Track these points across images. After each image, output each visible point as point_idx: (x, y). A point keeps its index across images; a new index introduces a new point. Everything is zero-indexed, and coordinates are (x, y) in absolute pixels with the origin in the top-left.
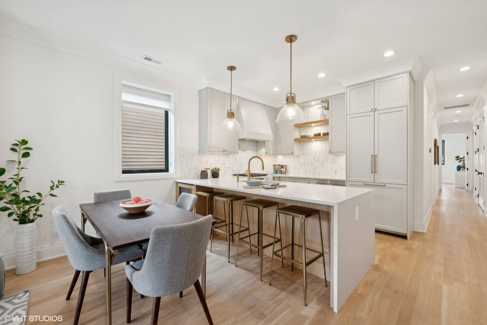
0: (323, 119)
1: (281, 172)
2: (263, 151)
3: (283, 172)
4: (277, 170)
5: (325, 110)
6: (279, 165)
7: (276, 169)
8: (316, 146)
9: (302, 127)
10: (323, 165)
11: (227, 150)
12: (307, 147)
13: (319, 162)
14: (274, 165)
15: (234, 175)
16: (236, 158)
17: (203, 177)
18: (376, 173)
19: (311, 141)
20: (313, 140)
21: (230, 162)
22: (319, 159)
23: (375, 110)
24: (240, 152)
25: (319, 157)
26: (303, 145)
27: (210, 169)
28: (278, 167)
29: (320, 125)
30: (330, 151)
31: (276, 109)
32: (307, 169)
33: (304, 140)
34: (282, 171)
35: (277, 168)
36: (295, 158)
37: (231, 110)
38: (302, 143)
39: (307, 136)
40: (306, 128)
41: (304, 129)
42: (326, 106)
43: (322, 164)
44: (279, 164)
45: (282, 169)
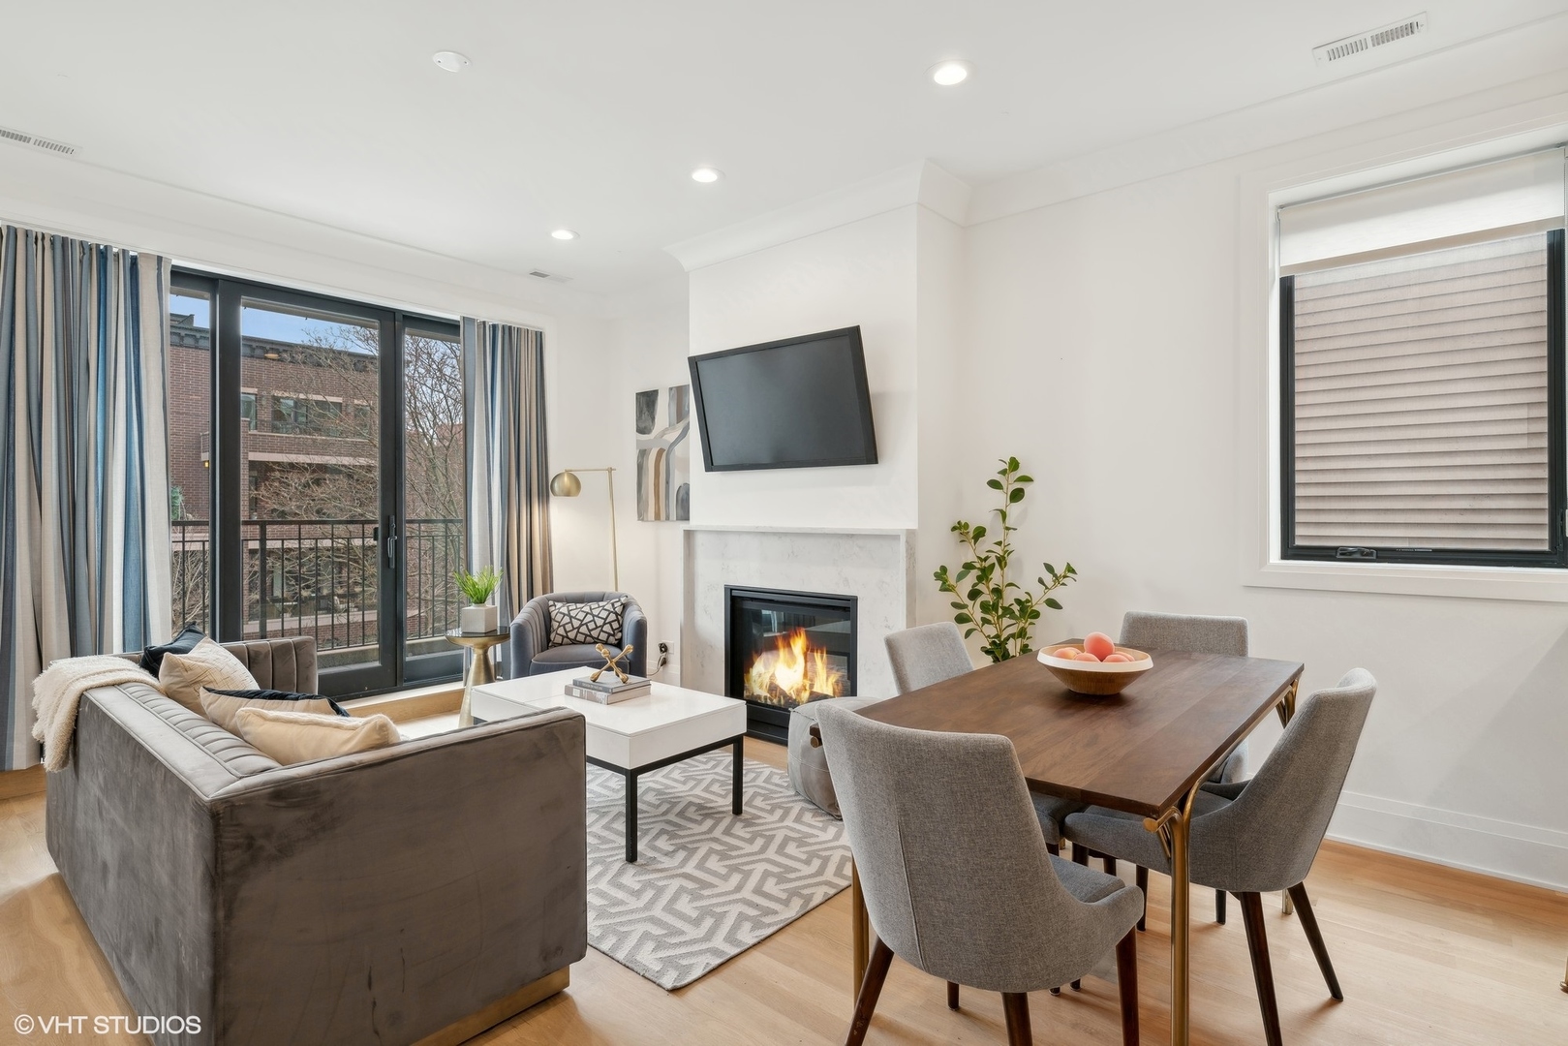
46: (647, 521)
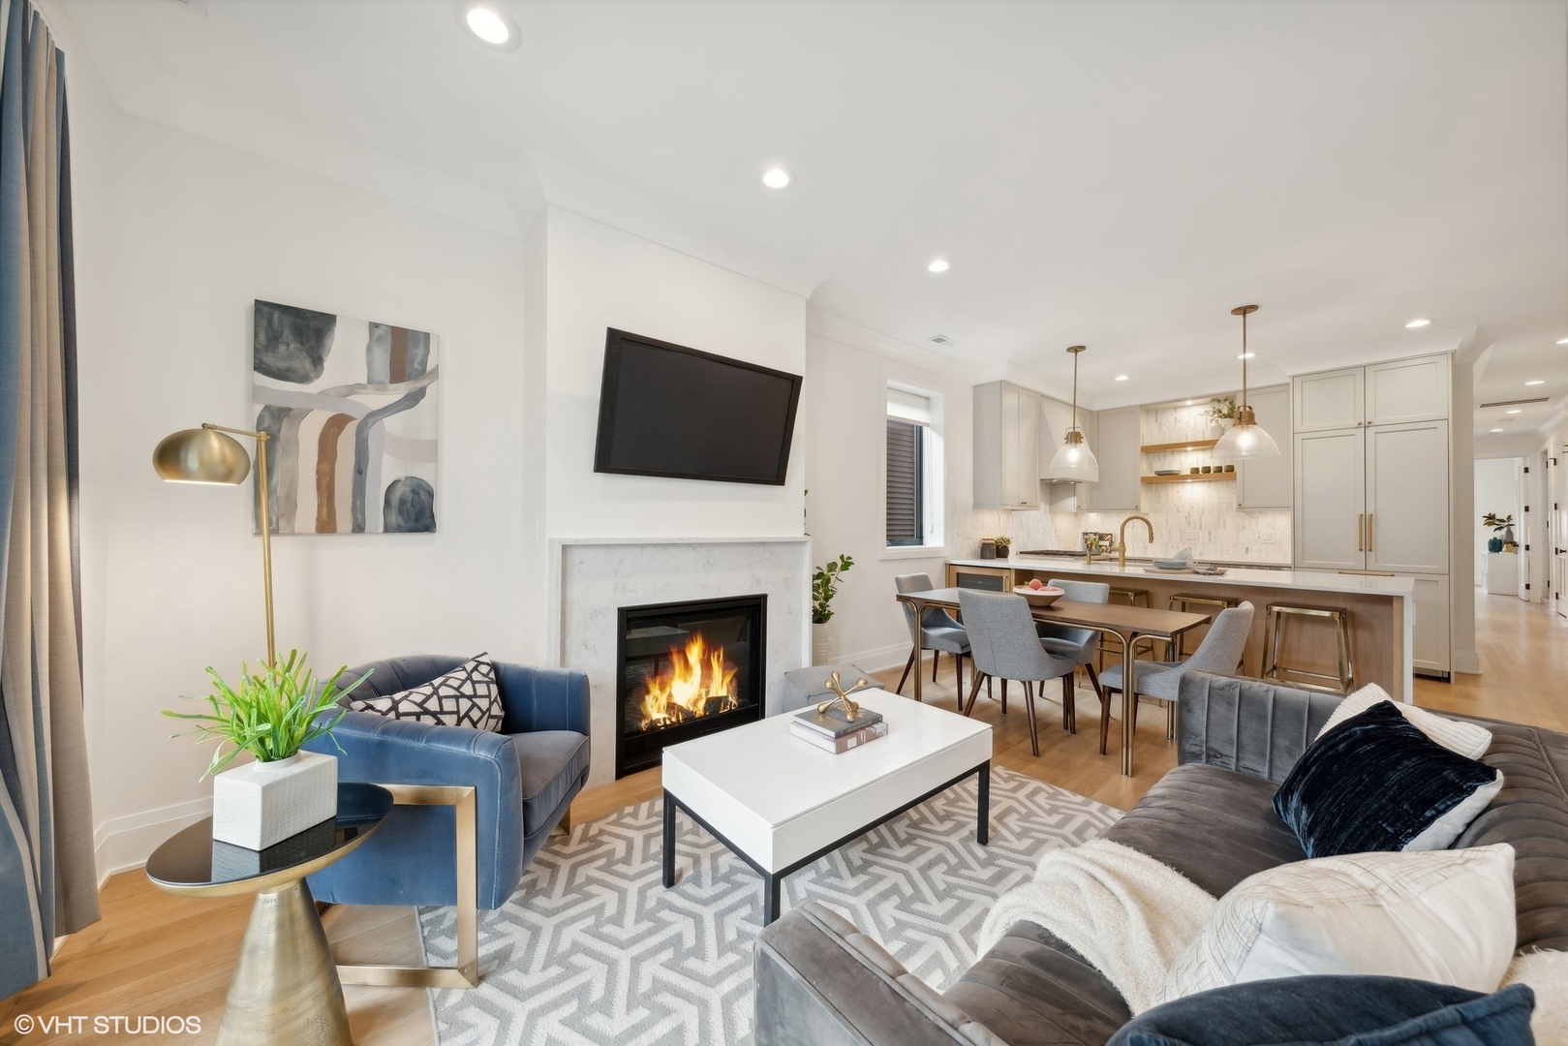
4: (1091, 544)
5: (1222, 417)
6: (1095, 534)
7: (1089, 542)
8: (1194, 494)
9: (1157, 455)
10: (1212, 533)
11: (1027, 501)
12: (1168, 496)
13: (1200, 527)
14: (1084, 534)
18: (1370, 550)
19: (1180, 483)
20: (1188, 481)
22: (1201, 520)
23: (1366, 425)
25: (1200, 518)
26: (1160, 490)
27: (991, 539)
30: (1239, 504)
31: (1091, 412)
33: (1162, 482)
34: (1100, 546)
35: (1091, 539)
37: (1074, 428)
38: (1154, 486)
39: (1174, 472)
42: (1225, 411)
43: (1209, 533)
44: (1094, 532)
45: (1101, 543)
46: (293, 534)
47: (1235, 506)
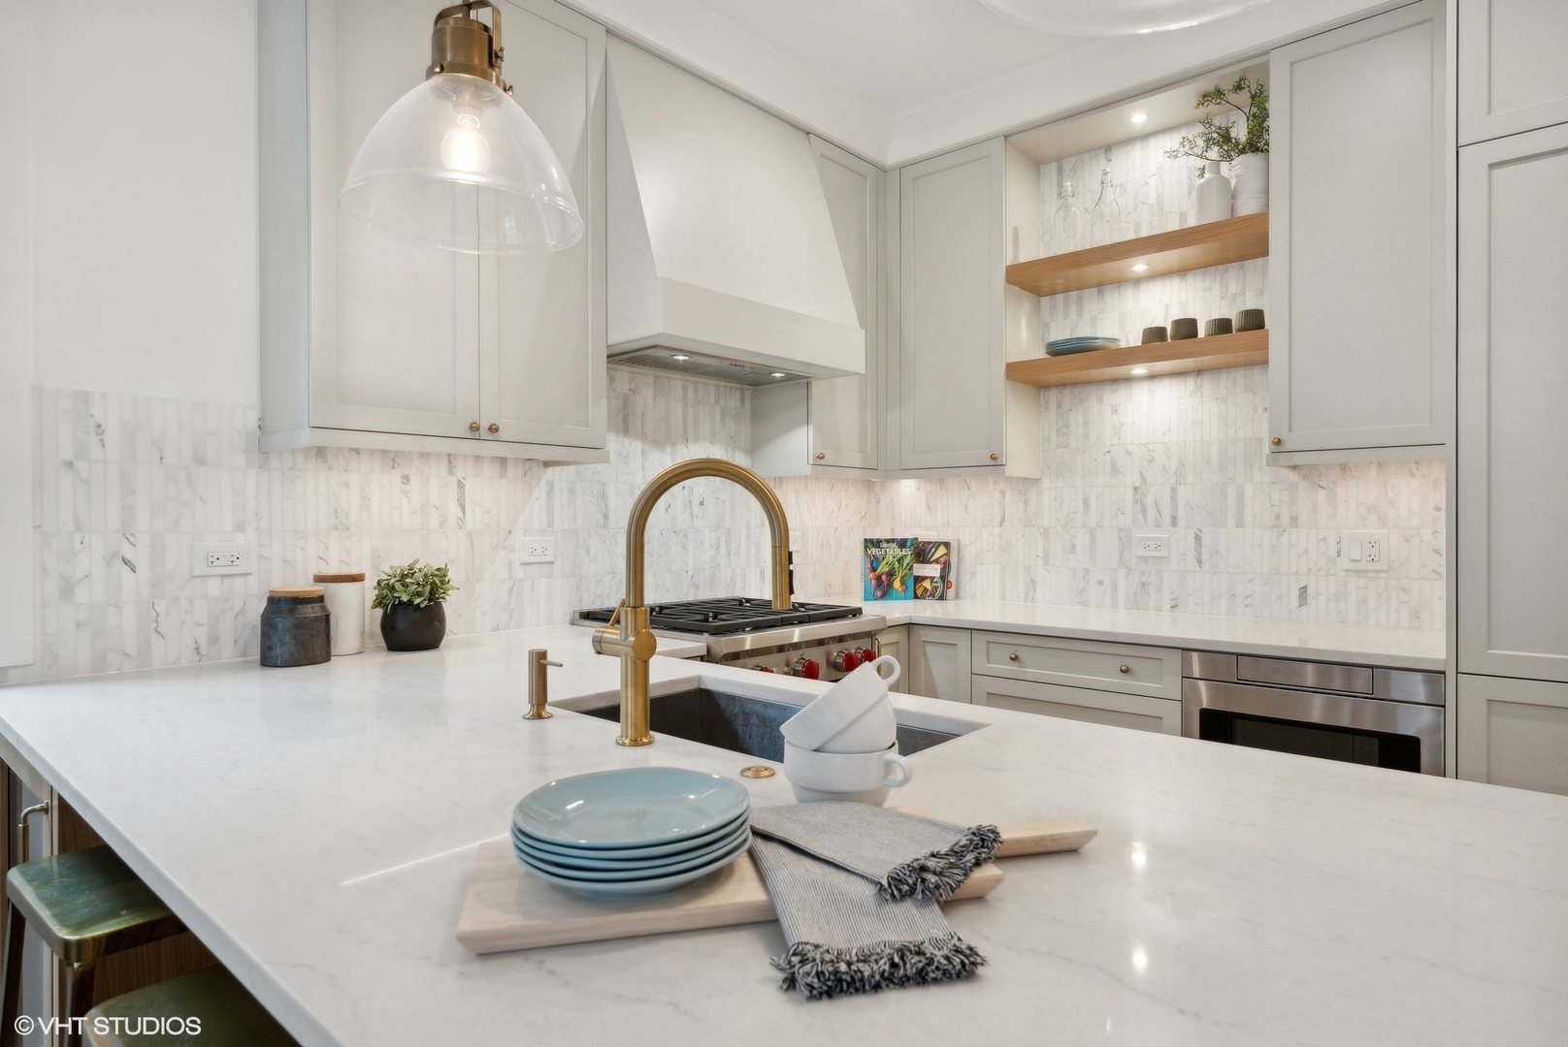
0: (1214, 215)
1: (918, 589)
2: (796, 446)
3: (927, 584)
4: (891, 574)
5: (1228, 157)
6: (902, 543)
7: (883, 568)
8: (1157, 415)
9: (1053, 293)
10: (1206, 540)
11: (502, 423)
12: (1086, 423)
13: (1174, 521)
14: (870, 543)
15: (588, 616)
16: (603, 496)
17: (278, 651)
19: (1115, 381)
20: (1139, 370)
21: (550, 524)
22: (1174, 498)
24: (614, 443)
25: (1174, 490)
26: (1059, 406)
27: (357, 578)
28: (893, 552)
29: (1182, 271)
30: (1278, 442)
31: (883, 171)
32: (1087, 571)
33: (1068, 376)
34: (918, 580)
35: (890, 558)
36: (1003, 494)
38: (1053, 394)
39: (1100, 343)
40: (1080, 299)
41: (1066, 303)
42: (1241, 132)
43: (1198, 538)
44: (899, 536)
45: (920, 570)
47: (1267, 447)
